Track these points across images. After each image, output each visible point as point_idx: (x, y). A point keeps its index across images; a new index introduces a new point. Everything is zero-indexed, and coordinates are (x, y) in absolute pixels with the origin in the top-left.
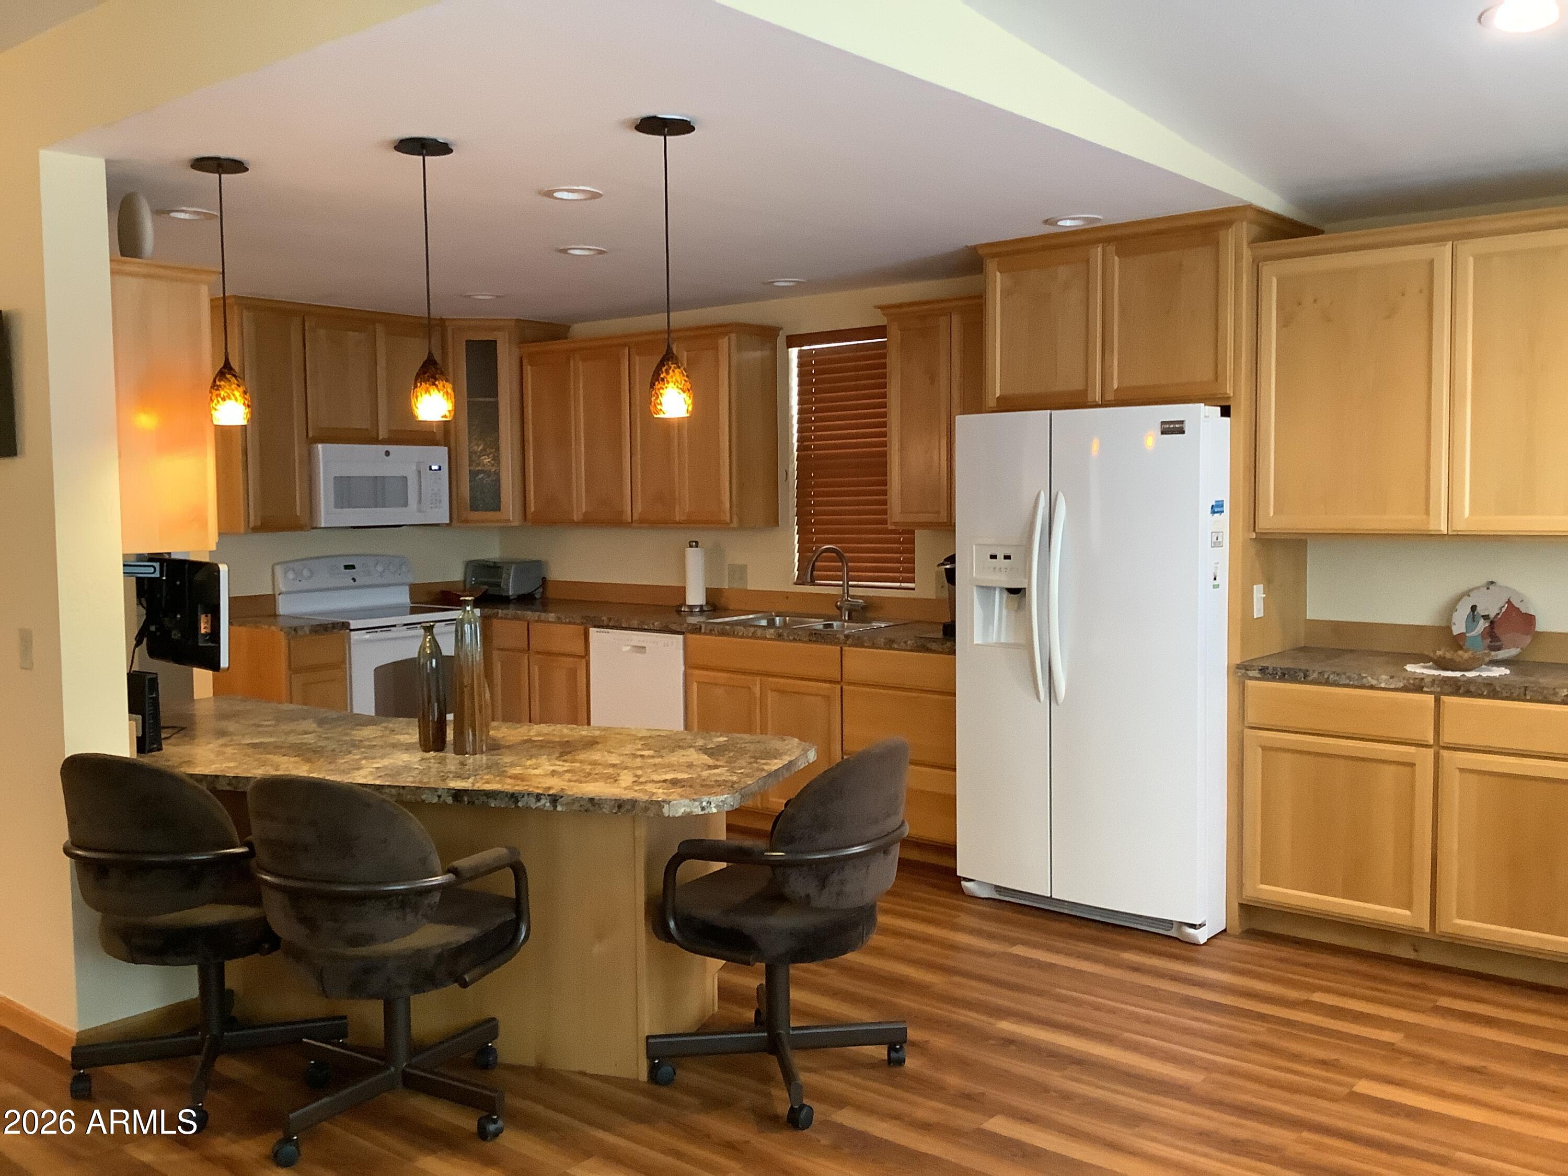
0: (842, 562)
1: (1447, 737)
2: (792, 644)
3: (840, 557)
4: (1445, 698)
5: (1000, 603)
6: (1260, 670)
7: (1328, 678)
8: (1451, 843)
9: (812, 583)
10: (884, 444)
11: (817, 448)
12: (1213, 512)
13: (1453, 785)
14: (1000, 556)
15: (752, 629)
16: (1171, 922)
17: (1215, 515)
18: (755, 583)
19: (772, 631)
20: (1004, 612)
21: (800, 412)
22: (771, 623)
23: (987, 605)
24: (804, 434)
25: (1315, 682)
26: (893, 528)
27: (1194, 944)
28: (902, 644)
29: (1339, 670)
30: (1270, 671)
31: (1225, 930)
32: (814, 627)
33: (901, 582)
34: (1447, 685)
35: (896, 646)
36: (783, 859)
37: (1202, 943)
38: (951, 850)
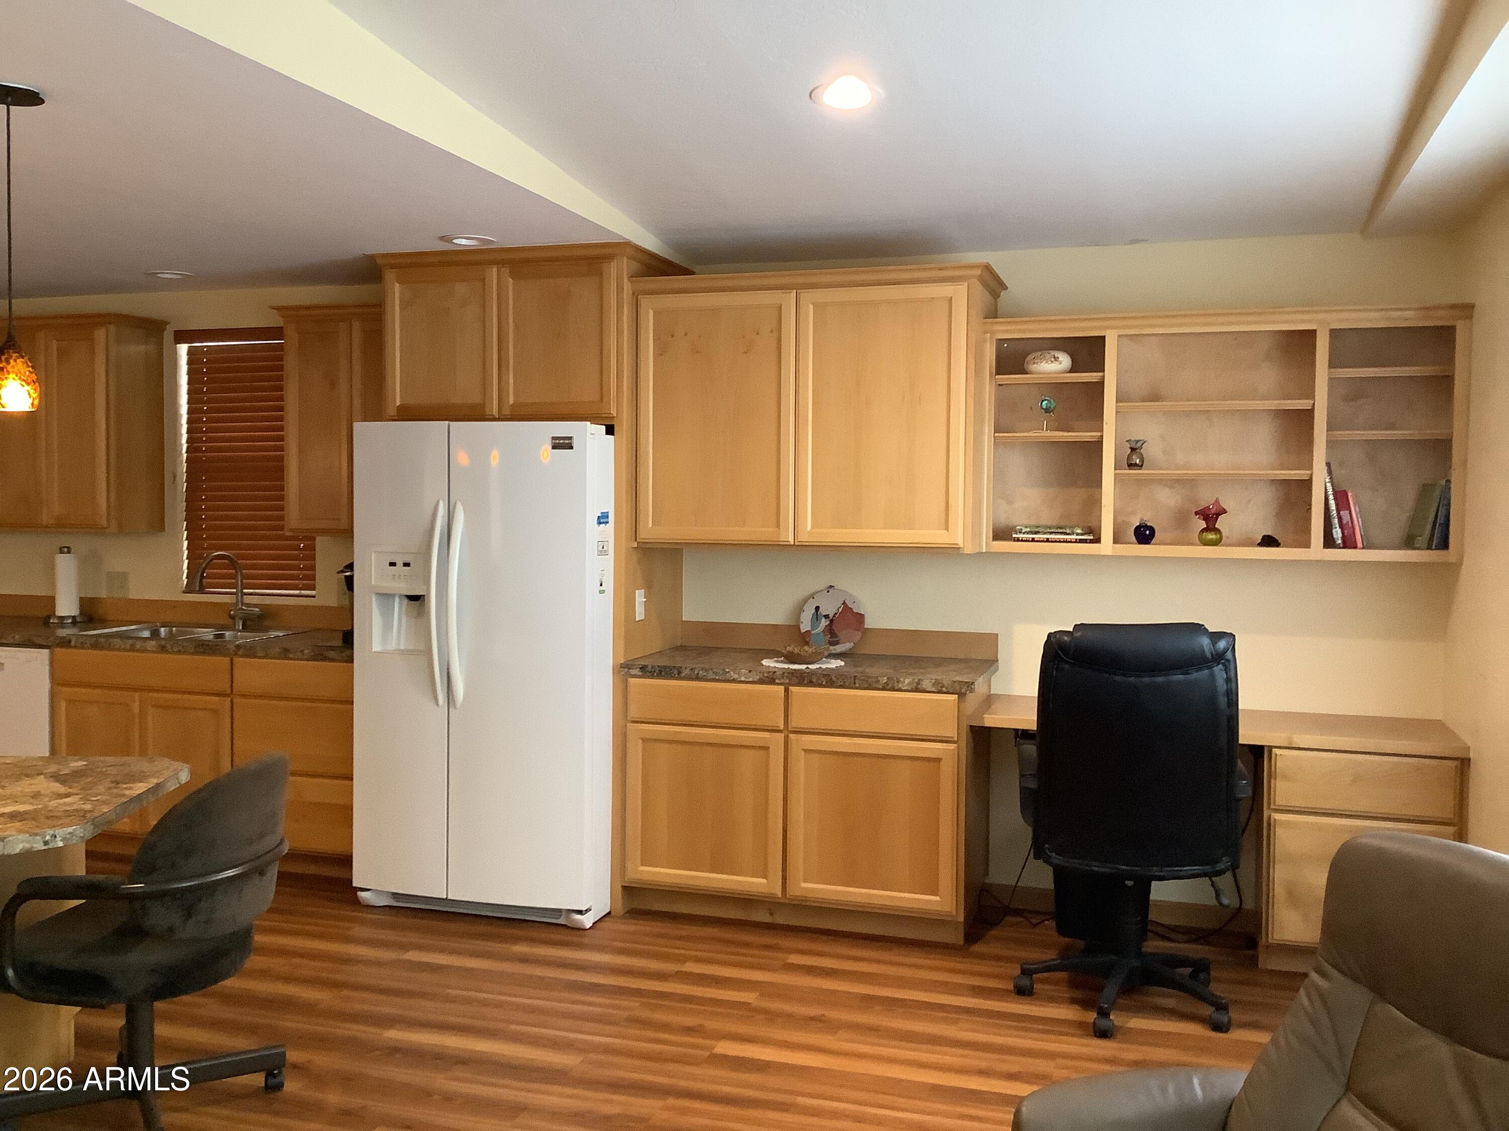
0: (234, 569)
1: (796, 722)
2: (176, 657)
3: (232, 563)
4: (792, 689)
5: (400, 612)
6: (641, 668)
7: (698, 674)
8: (798, 814)
9: (202, 591)
10: (281, 449)
11: (208, 450)
12: (600, 523)
13: (799, 763)
14: (400, 564)
15: (130, 641)
16: (560, 910)
17: (601, 525)
18: (137, 591)
19: (154, 643)
20: (404, 621)
21: (189, 412)
22: (155, 634)
23: (387, 614)
24: (194, 435)
25: (689, 678)
26: (291, 534)
27: (579, 929)
28: (298, 653)
29: (706, 666)
30: (649, 669)
31: (609, 913)
32: (203, 638)
33: (301, 589)
34: (794, 677)
35: (291, 656)
36: (142, 890)
37: (588, 927)
38: (346, 861)
